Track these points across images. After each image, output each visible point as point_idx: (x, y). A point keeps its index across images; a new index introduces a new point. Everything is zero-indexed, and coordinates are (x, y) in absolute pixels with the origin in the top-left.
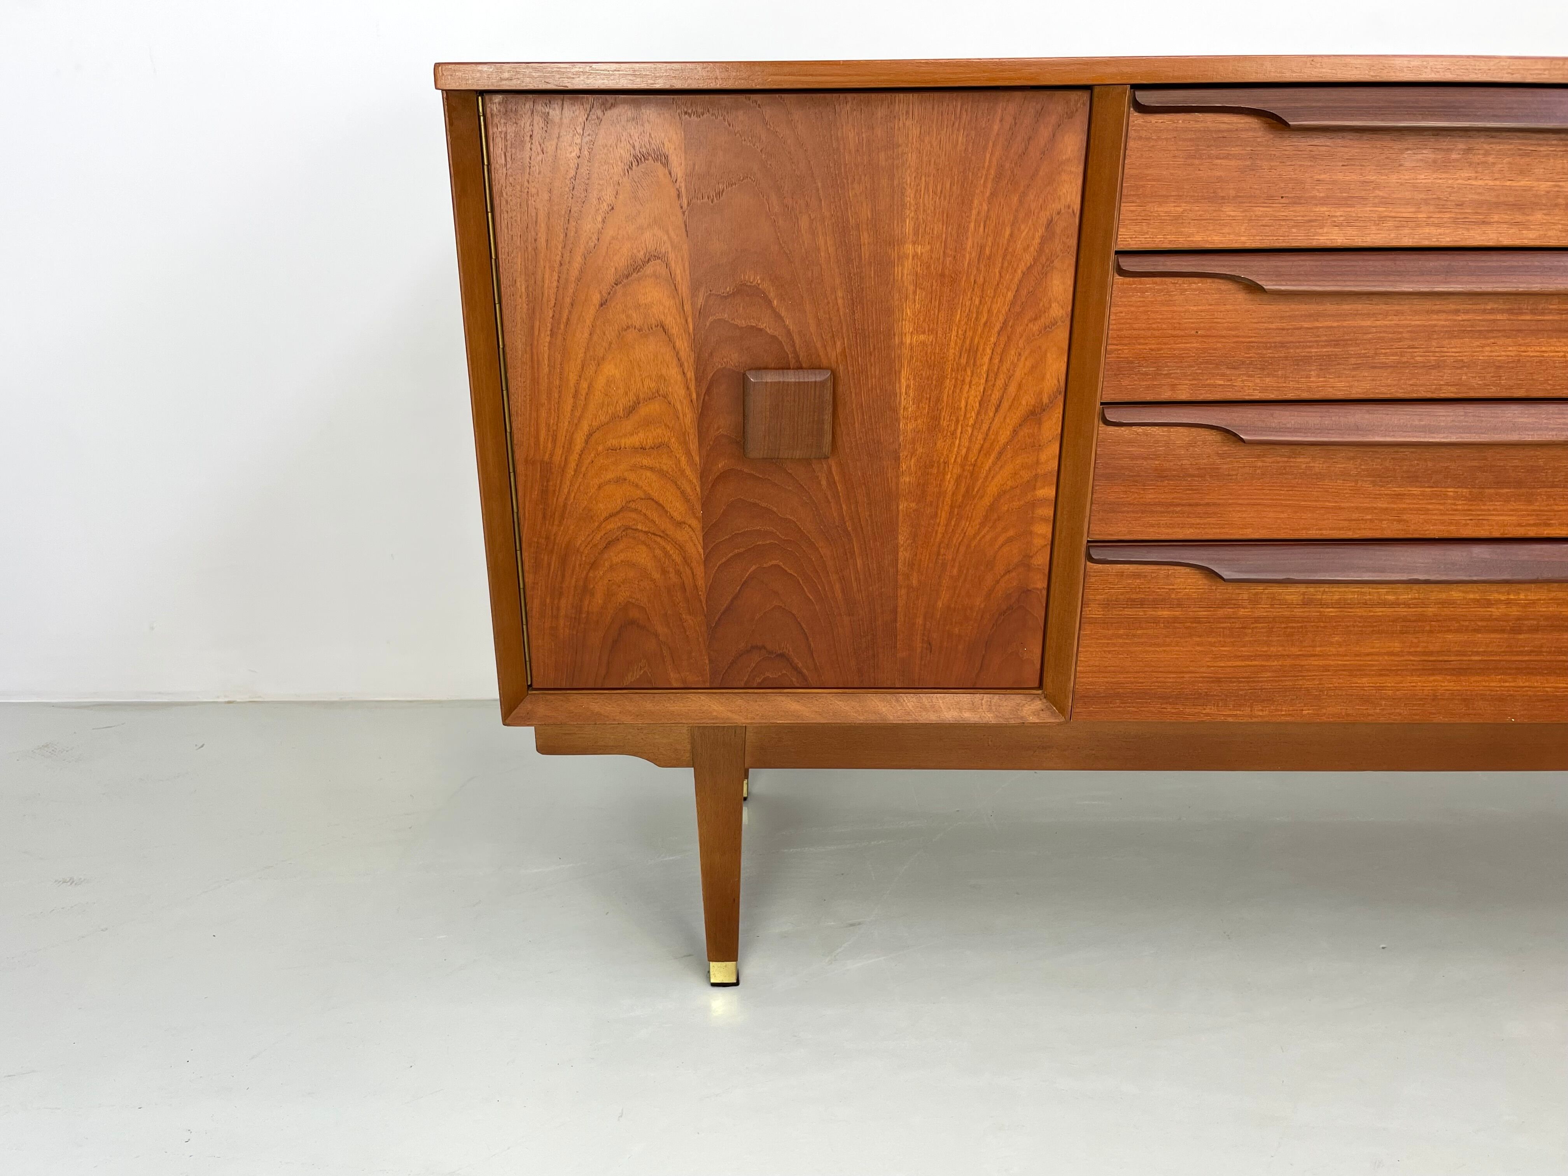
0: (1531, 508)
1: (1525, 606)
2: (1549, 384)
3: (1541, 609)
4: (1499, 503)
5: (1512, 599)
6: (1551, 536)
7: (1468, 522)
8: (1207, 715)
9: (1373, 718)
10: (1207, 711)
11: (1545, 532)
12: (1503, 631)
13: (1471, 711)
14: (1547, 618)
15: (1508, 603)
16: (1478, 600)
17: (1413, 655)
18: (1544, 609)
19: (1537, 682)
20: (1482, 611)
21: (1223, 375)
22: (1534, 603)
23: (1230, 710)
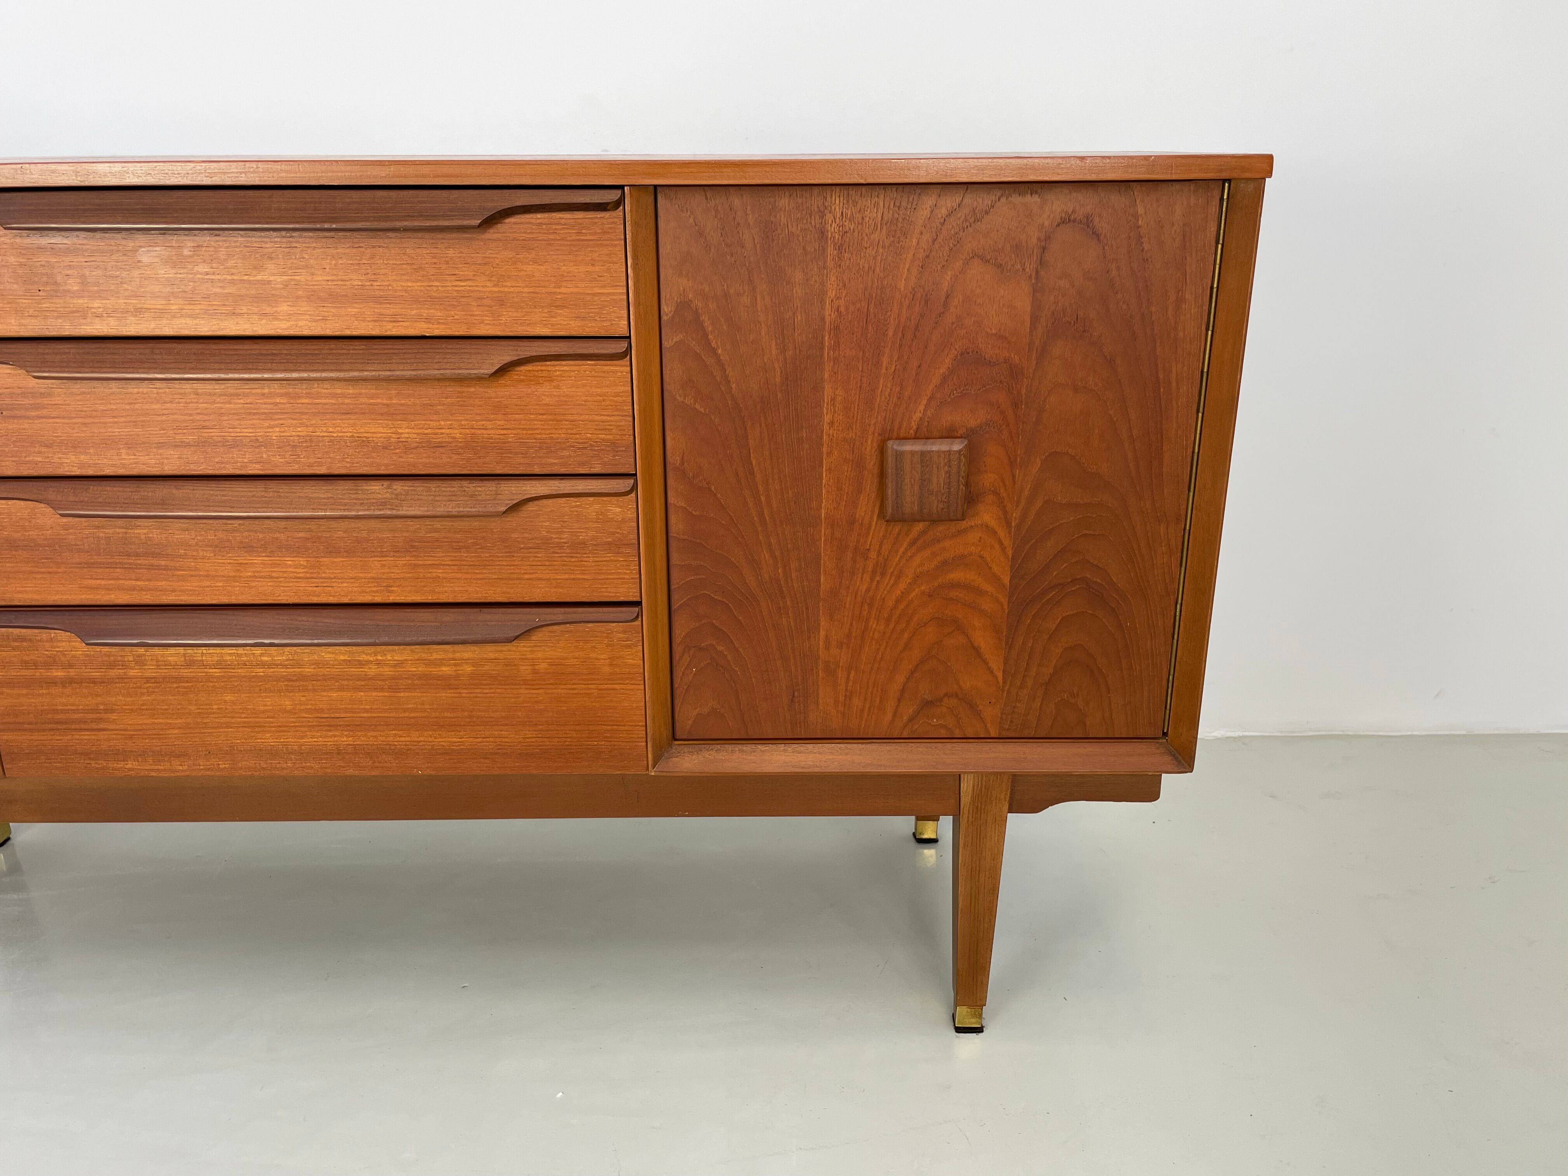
0: (369, 575)
1: (395, 666)
2: (348, 462)
3: (411, 669)
4: (338, 571)
5: (381, 660)
6: (397, 601)
7: (315, 588)
8: (130, 770)
9: (288, 771)
10: (129, 766)
11: (391, 598)
12: (382, 689)
13: (377, 764)
14: (420, 677)
15: (379, 663)
16: (349, 661)
17: (306, 713)
18: (414, 669)
19: (431, 736)
20: (354, 670)
21: (40, 452)
22: (401, 663)
23: (151, 765)
